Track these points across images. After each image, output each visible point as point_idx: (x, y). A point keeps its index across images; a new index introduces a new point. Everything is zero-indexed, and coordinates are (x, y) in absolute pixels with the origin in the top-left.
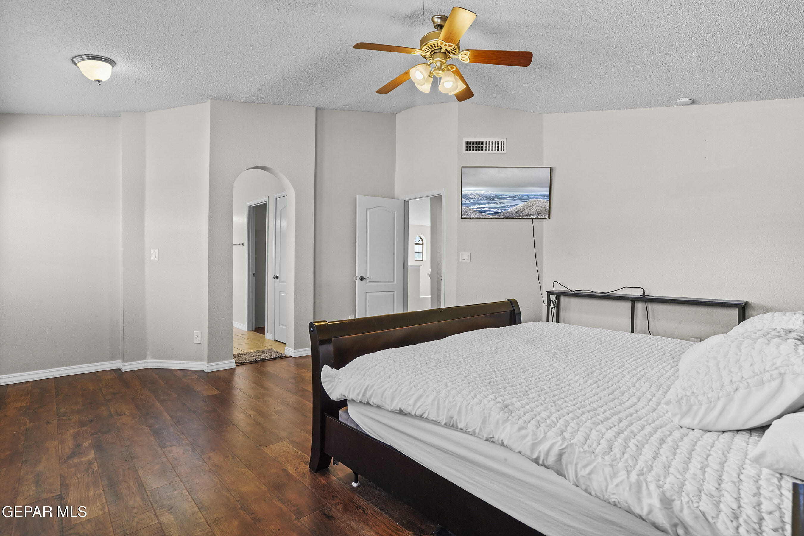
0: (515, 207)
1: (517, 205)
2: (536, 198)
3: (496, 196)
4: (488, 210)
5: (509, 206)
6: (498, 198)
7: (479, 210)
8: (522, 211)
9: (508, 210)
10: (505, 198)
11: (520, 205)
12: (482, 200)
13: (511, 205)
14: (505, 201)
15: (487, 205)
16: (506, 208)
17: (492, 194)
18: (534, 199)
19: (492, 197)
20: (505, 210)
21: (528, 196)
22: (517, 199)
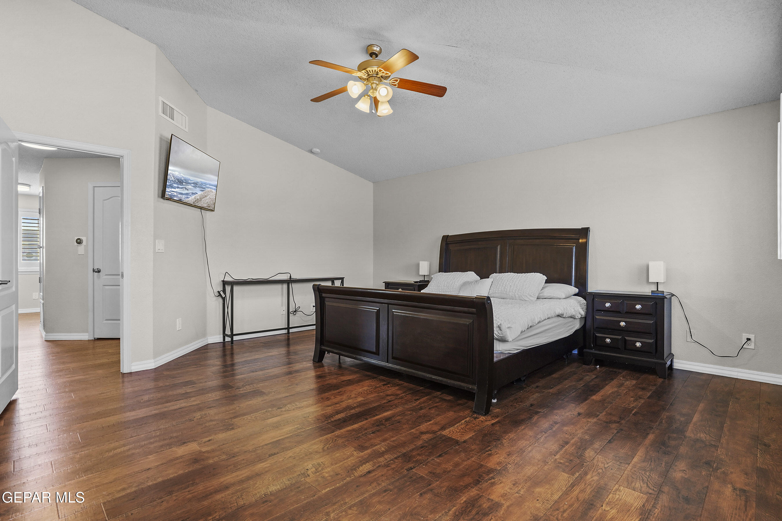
0: (195, 196)
1: (197, 193)
2: (211, 188)
3: (185, 180)
4: (176, 196)
5: (191, 194)
6: (185, 183)
7: (170, 194)
8: (198, 202)
9: (189, 197)
10: (190, 184)
11: (199, 194)
12: (175, 183)
13: (192, 193)
14: (190, 187)
15: (177, 190)
16: (188, 195)
17: (183, 177)
18: (209, 189)
19: (182, 180)
20: (187, 198)
21: (206, 184)
22: (198, 187)
